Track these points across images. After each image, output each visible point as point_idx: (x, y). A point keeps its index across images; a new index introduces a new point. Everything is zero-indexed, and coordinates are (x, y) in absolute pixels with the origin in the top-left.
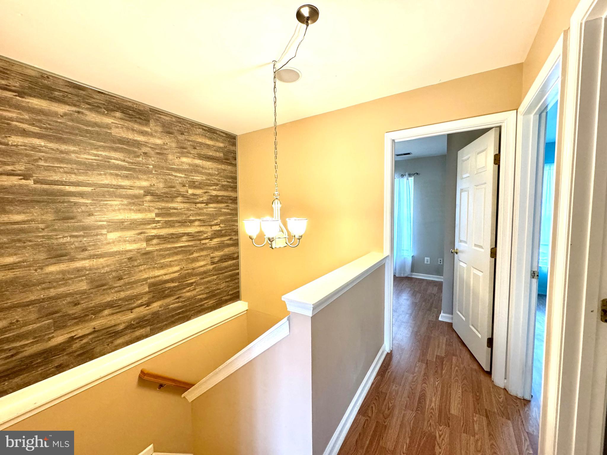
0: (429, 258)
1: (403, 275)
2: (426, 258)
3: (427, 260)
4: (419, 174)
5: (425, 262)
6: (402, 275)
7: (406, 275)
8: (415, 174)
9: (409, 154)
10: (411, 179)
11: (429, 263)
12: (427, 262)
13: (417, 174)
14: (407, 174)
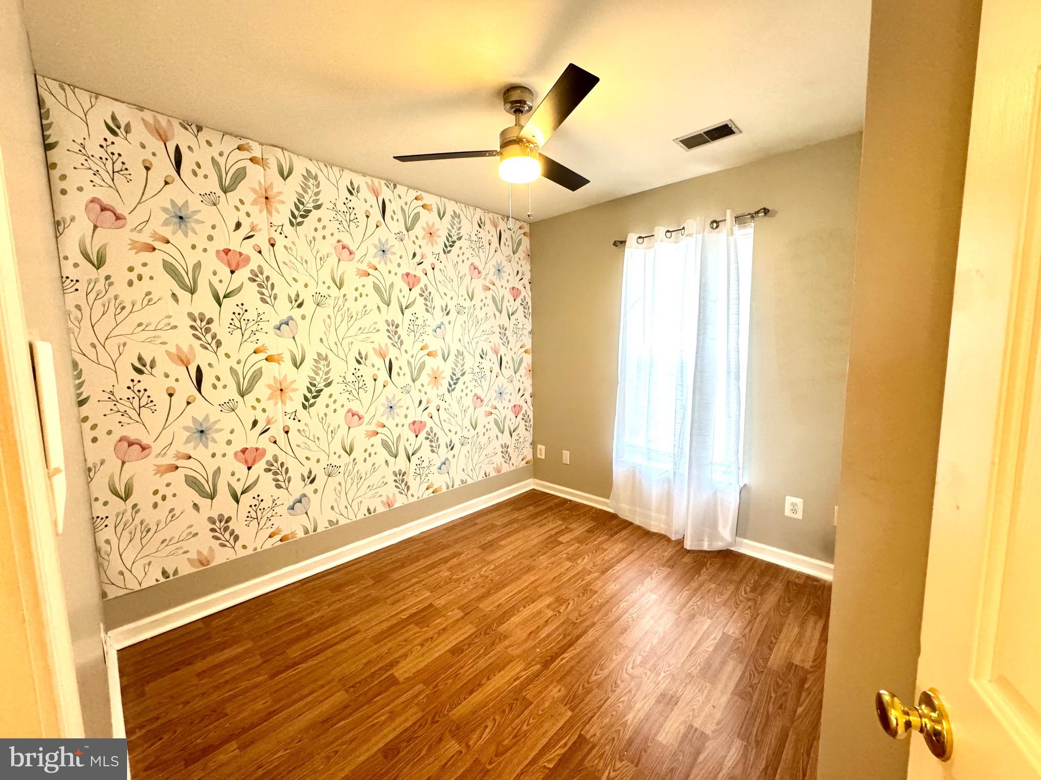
0: (799, 501)
1: (710, 545)
2: (789, 500)
3: (794, 505)
4: (775, 212)
5: (788, 512)
6: (706, 547)
7: (719, 545)
8: (757, 212)
9: (724, 131)
10: (746, 235)
11: (799, 516)
12: (794, 511)
13: (766, 211)
14: (729, 216)
